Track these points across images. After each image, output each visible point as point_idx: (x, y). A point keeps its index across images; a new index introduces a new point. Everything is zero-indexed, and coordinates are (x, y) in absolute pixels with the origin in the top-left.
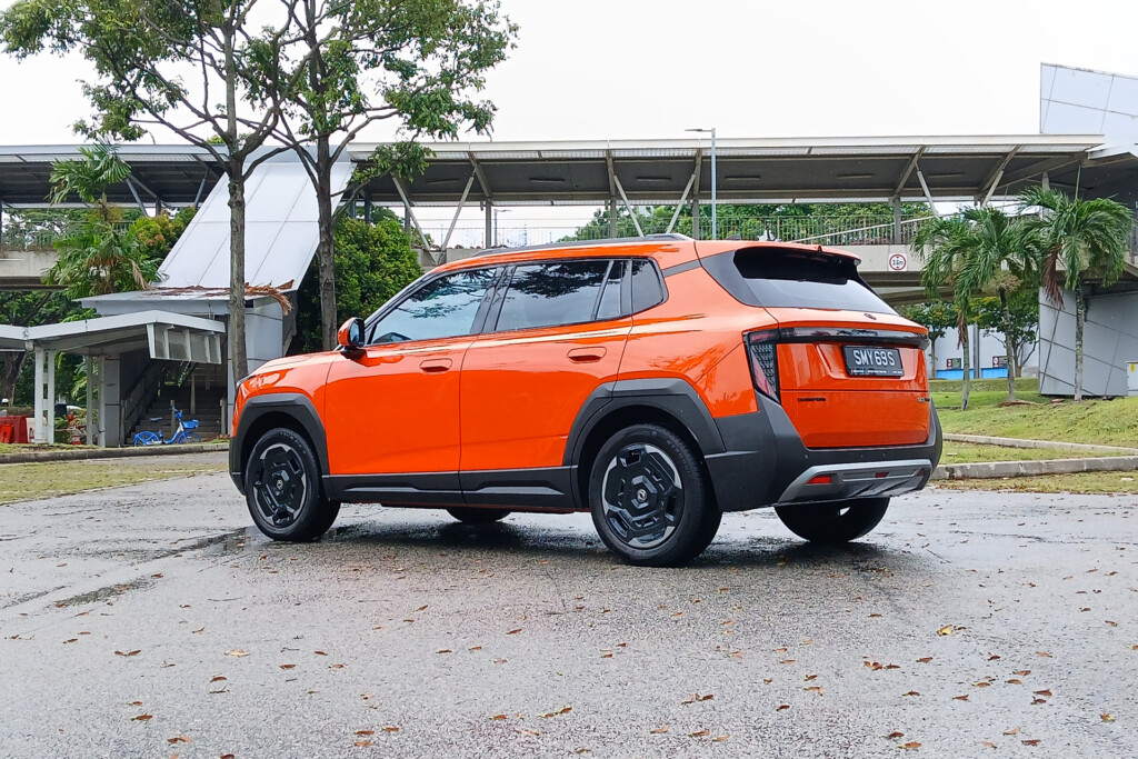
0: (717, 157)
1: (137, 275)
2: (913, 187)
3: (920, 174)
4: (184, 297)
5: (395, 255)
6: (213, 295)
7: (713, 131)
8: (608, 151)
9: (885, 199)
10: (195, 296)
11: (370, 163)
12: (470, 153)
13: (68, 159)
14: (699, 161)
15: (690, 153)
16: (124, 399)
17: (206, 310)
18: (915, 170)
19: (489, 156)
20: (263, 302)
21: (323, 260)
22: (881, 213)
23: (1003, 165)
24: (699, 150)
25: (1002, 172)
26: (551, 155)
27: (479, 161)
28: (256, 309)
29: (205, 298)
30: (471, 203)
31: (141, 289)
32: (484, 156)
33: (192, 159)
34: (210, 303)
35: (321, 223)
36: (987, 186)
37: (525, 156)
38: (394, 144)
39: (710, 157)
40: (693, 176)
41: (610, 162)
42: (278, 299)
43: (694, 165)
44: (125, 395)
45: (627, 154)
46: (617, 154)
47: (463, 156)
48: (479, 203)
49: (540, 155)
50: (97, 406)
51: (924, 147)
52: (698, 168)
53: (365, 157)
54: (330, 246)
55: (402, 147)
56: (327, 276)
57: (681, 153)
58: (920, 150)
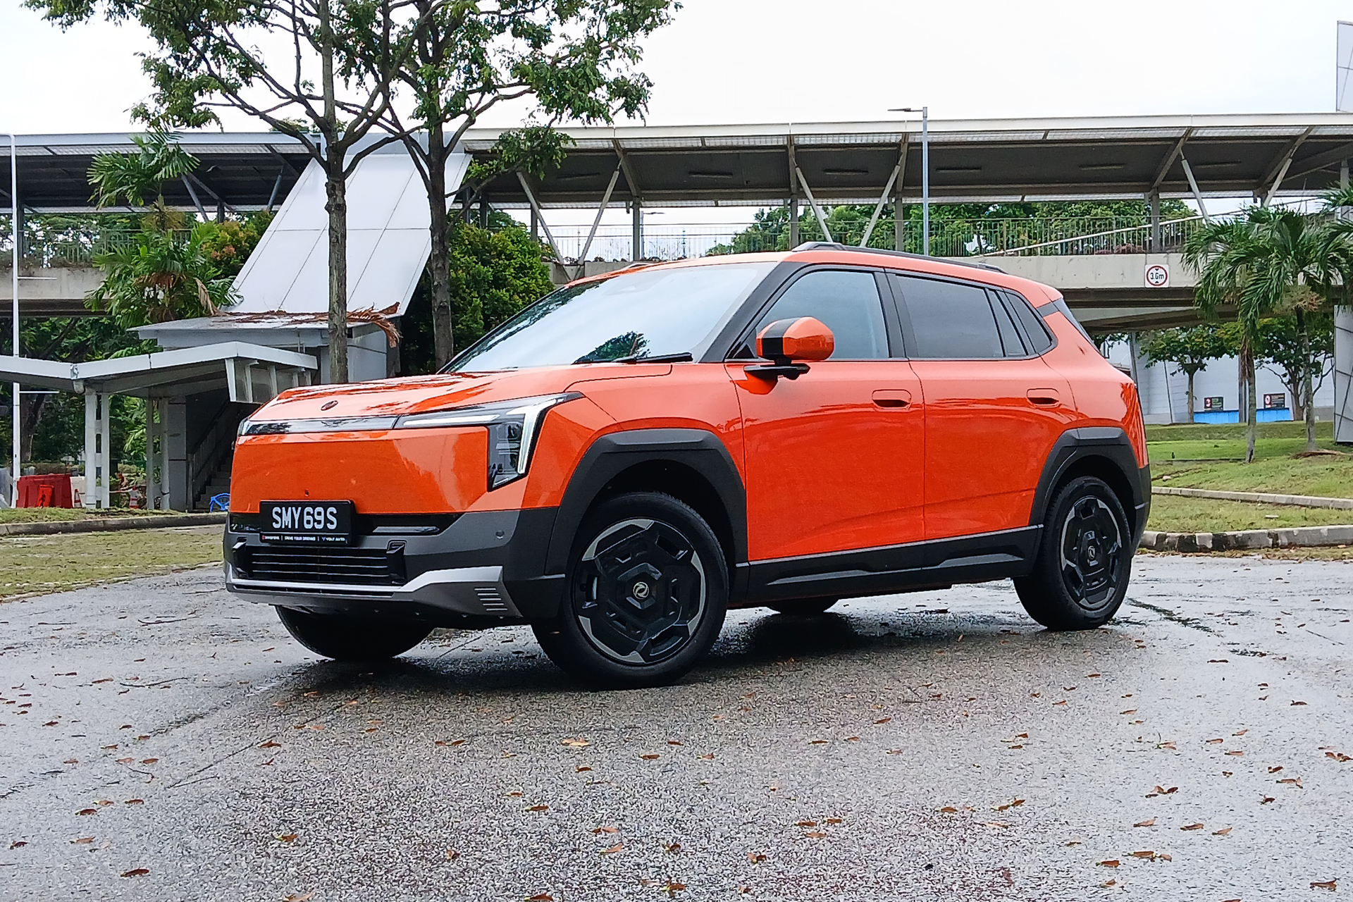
0: (929, 144)
1: (203, 295)
2: (1177, 181)
3: (1185, 164)
4: (264, 325)
5: (522, 270)
6: (301, 322)
7: (925, 110)
8: (790, 137)
9: (1140, 196)
10: (278, 323)
11: (493, 154)
12: (615, 140)
13: (114, 150)
14: (904, 149)
15: (893, 139)
16: (193, 453)
17: (294, 341)
18: (1179, 158)
19: (639, 145)
20: (363, 330)
21: (436, 277)
22: (1124, 213)
23: (1292, 152)
24: (905, 135)
25: (1290, 161)
26: (718, 143)
27: (626, 151)
28: (356, 340)
29: (293, 326)
30: (614, 204)
31: (209, 315)
32: (633, 145)
33: (265, 151)
34: (299, 332)
35: (433, 230)
36: (1270, 178)
37: (684, 144)
38: (522, 130)
39: (921, 144)
40: (897, 168)
41: (792, 151)
42: (383, 326)
43: (899, 154)
44: (192, 448)
45: (813, 141)
46: (801, 141)
47: (606, 145)
48: (624, 204)
49: (703, 142)
50: (158, 461)
51: (1191, 129)
52: (903, 159)
53: (488, 147)
54: (444, 259)
55: (533, 134)
56: (441, 298)
57: (881, 139)
58: (1187, 134)
